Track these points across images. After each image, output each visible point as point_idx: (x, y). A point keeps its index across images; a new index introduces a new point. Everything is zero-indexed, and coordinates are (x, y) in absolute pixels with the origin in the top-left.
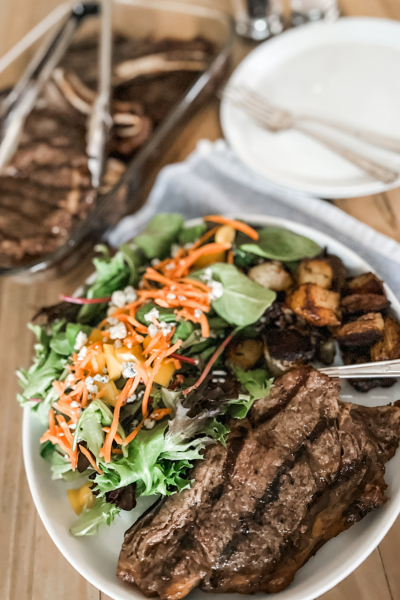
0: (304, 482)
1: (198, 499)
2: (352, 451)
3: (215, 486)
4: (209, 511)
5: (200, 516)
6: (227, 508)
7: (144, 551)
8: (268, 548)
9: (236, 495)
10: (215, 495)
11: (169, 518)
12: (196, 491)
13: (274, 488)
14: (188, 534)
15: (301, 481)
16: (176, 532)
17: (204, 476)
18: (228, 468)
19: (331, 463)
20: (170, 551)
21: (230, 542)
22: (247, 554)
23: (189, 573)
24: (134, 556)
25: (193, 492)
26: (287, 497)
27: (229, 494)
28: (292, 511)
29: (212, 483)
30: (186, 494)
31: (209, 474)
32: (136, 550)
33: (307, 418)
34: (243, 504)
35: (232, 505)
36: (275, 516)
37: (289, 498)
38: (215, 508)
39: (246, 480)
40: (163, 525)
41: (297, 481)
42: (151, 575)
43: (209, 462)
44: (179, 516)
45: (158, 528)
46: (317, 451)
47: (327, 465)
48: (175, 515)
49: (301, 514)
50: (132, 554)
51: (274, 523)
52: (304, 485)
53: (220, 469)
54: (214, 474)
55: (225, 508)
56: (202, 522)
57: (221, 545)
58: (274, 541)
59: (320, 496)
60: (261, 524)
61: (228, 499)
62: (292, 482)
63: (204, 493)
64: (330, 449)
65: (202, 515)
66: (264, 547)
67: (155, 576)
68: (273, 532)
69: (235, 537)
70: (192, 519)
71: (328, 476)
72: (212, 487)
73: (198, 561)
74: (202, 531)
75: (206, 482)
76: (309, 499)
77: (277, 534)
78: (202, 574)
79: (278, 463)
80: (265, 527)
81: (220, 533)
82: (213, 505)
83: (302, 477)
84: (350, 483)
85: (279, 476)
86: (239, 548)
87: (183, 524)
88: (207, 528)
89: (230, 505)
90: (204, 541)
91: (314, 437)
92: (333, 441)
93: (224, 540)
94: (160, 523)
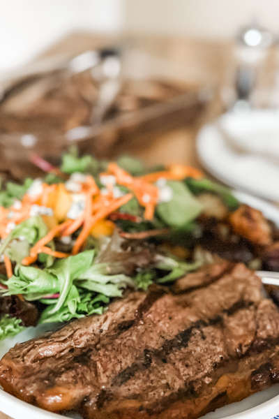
0: (216, 342)
1: (105, 327)
2: (269, 327)
3: (126, 319)
4: (114, 338)
5: (102, 342)
6: (134, 338)
7: (32, 357)
8: (167, 384)
9: (146, 329)
10: (124, 326)
11: (69, 334)
12: (106, 319)
13: (185, 336)
14: (84, 354)
15: (213, 341)
16: (72, 350)
17: (118, 310)
18: (143, 308)
19: (245, 336)
20: (61, 363)
21: (128, 368)
22: (145, 382)
23: (76, 382)
24: (20, 359)
25: (102, 318)
26: (197, 347)
27: (139, 327)
28: (199, 361)
29: (123, 317)
30: (95, 318)
31: (123, 310)
32: (24, 355)
33: (228, 295)
34: (152, 339)
35: (140, 337)
36: (180, 360)
37: (198, 349)
38: (121, 336)
39: (159, 321)
40: (62, 339)
41: (209, 339)
42: (33, 378)
43: (126, 300)
44: (81, 336)
45: (55, 340)
46: (232, 322)
47: (241, 336)
48: (78, 333)
49: (208, 368)
50: (18, 357)
51: (179, 365)
52: (215, 345)
53: (135, 307)
54: (127, 311)
55: (131, 337)
56: (104, 346)
57: (118, 368)
58: (175, 381)
59: (229, 362)
60: (165, 361)
61: (138, 331)
62: (204, 338)
63: (112, 324)
64: (246, 325)
65: (105, 341)
66: (164, 382)
67: (37, 379)
68: (176, 372)
69: (135, 365)
70: (93, 343)
71: (240, 346)
72: (122, 320)
73: (88, 378)
74: (101, 352)
75: (118, 315)
76: (217, 359)
77: (179, 376)
78: (89, 390)
79: (193, 319)
80: (169, 365)
81: (120, 357)
82: (119, 334)
83: (214, 338)
84: (261, 356)
85: (192, 328)
86: (137, 375)
87: (82, 345)
88: (107, 350)
89: (137, 336)
90: (101, 361)
91: (231, 311)
92: (250, 317)
93: (123, 364)
94: (59, 337)
